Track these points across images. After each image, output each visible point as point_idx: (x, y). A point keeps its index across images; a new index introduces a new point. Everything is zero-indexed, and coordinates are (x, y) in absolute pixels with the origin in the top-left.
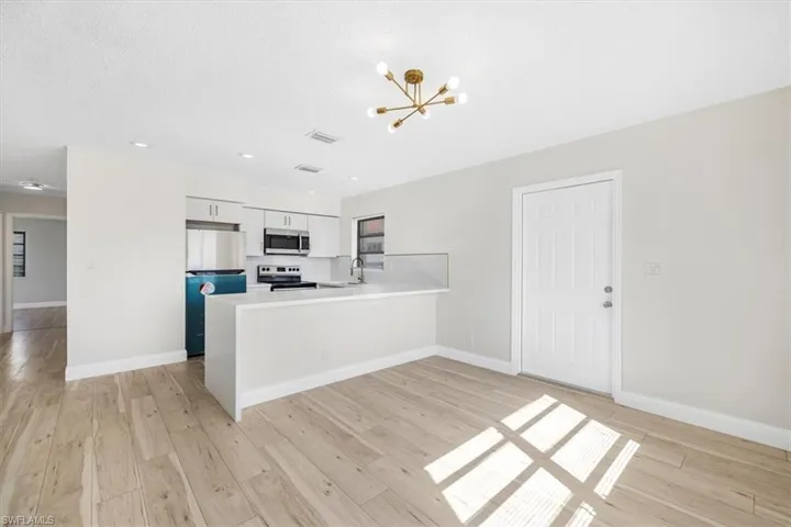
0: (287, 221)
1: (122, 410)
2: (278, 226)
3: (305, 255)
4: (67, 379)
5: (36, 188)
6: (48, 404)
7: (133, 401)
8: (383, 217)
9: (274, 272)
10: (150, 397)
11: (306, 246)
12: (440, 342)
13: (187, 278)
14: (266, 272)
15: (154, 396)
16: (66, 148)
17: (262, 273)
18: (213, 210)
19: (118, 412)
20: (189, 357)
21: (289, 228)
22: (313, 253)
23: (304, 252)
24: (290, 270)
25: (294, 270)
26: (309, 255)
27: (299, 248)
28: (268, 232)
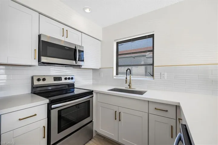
3: (79, 66)
9: (50, 81)
11: (81, 58)
14: (41, 83)
21: (67, 40)
22: (84, 64)
23: (80, 63)
24: (66, 79)
25: (69, 79)
26: (83, 67)
27: (75, 60)
28: (42, 39)
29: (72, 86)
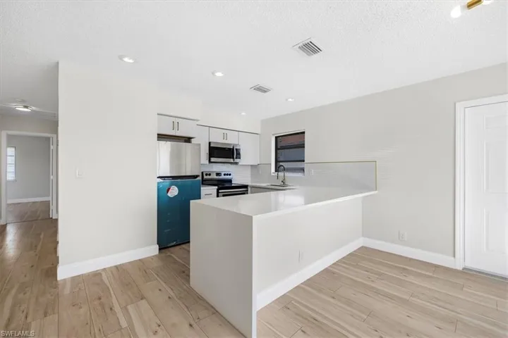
0: (225, 136)
1: (124, 324)
2: (219, 139)
3: (236, 163)
4: (59, 278)
5: (26, 110)
6: (46, 314)
7: (129, 307)
8: (304, 133)
9: (214, 176)
10: (144, 301)
11: (238, 156)
12: (365, 234)
13: (158, 183)
14: (208, 177)
15: (147, 300)
16: (58, 63)
17: (205, 177)
18: (175, 125)
19: (121, 328)
20: (160, 249)
21: (226, 142)
22: (242, 161)
23: (237, 160)
24: (225, 175)
25: (227, 175)
26: (240, 163)
27: (233, 158)
28: (212, 145)
29: (230, 181)
